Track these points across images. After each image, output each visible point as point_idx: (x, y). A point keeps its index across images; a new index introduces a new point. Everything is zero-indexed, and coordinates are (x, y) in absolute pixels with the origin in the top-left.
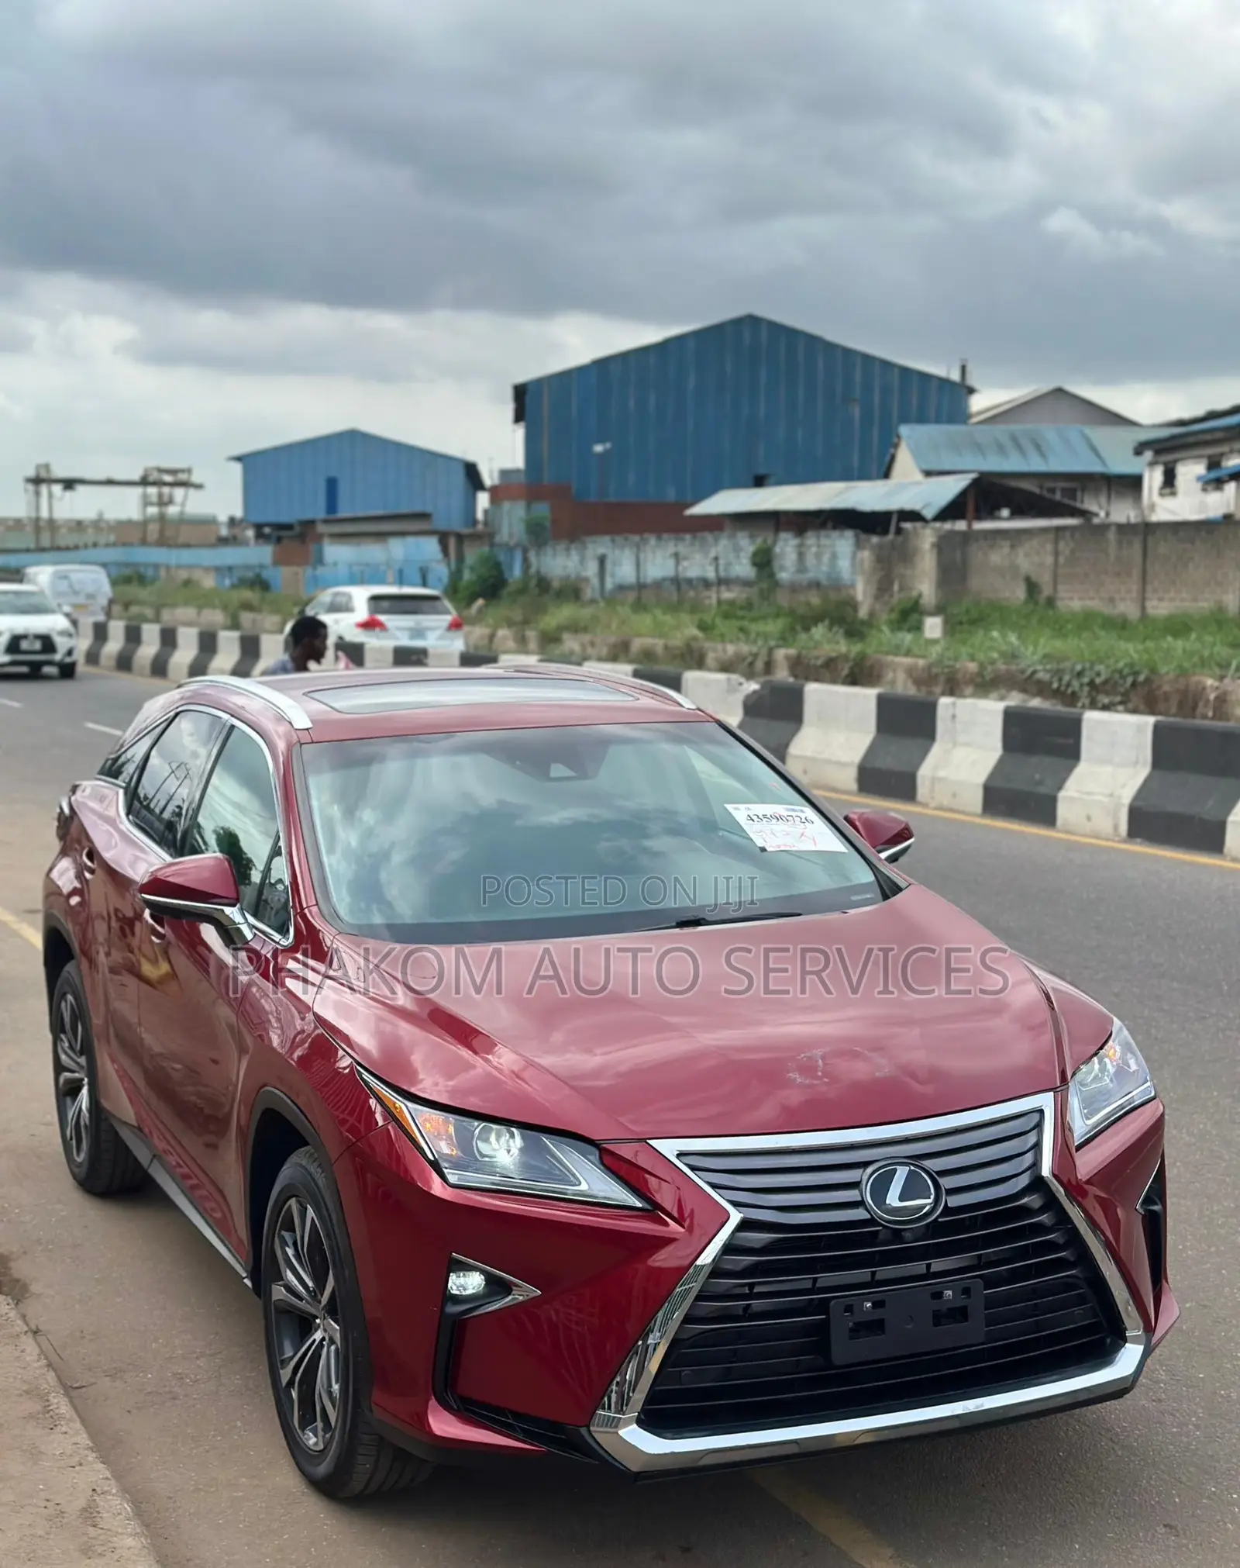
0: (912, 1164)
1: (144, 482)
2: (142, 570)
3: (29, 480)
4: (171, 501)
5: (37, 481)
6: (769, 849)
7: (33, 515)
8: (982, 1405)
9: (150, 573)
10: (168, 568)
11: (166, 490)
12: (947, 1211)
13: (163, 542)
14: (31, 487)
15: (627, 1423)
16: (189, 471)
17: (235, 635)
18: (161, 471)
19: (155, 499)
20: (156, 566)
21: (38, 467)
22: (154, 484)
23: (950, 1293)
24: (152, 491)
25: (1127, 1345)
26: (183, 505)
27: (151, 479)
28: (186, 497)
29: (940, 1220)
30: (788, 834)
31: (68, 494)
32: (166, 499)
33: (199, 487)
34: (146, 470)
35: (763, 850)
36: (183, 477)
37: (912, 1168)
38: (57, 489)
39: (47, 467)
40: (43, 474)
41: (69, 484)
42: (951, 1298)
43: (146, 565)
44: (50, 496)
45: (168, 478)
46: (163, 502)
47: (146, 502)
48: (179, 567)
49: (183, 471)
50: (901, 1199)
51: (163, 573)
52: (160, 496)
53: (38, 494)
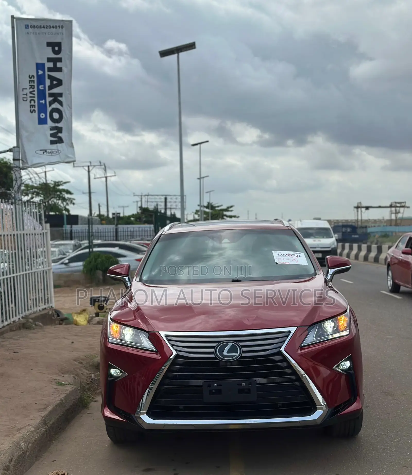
0: (234, 343)
1: (391, 206)
2: (388, 233)
3: (355, 207)
4: (399, 212)
5: (358, 207)
6: (278, 263)
7: (356, 218)
8: (256, 421)
9: (390, 234)
10: (396, 232)
11: (398, 209)
12: (242, 357)
13: (396, 225)
14: (355, 209)
15: (143, 414)
16: (405, 202)
17: (376, 246)
18: (396, 203)
19: (394, 212)
20: (392, 232)
21: (358, 203)
22: (394, 207)
23: (244, 384)
24: (393, 209)
25: (318, 410)
26: (403, 213)
27: (393, 205)
28: (404, 211)
29: (239, 360)
30: (289, 259)
31: (367, 211)
32: (398, 211)
33: (408, 207)
34: (391, 203)
35: (277, 263)
36: (403, 204)
37: (233, 344)
38: (363, 210)
39: (360, 203)
40: (359, 205)
41: (367, 208)
42: (244, 385)
43: (389, 232)
44: (361, 211)
45: (398, 205)
46: (397, 213)
47: (391, 213)
48: (399, 232)
49: (403, 203)
50: (228, 353)
51: (394, 234)
52: (396, 210)
53: (358, 211)
